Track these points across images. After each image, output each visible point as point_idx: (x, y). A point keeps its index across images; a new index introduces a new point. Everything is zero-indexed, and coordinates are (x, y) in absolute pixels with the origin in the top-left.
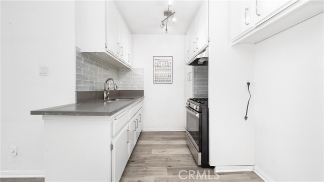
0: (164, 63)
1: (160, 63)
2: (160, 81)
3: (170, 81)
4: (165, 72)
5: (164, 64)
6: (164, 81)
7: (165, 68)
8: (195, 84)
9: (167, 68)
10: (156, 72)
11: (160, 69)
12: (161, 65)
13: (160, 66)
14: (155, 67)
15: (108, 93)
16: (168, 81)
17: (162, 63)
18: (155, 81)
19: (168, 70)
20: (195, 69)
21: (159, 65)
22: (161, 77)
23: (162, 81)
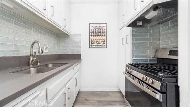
0: (99, 29)
1: (95, 30)
2: (95, 46)
3: (105, 46)
4: (100, 38)
5: (99, 31)
6: (99, 46)
7: (100, 34)
8: (133, 48)
9: (102, 34)
10: (92, 38)
11: (95, 35)
12: (97, 31)
13: (96, 33)
14: (91, 33)
15: (35, 59)
16: (103, 46)
17: (97, 29)
18: (91, 46)
19: (103, 35)
20: (133, 31)
21: (95, 31)
22: (96, 42)
23: (97, 46)
